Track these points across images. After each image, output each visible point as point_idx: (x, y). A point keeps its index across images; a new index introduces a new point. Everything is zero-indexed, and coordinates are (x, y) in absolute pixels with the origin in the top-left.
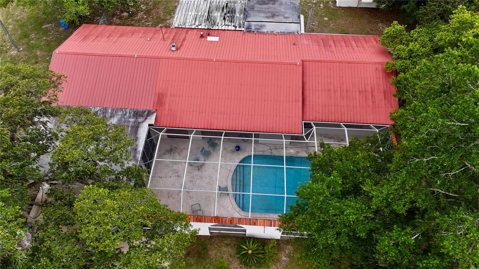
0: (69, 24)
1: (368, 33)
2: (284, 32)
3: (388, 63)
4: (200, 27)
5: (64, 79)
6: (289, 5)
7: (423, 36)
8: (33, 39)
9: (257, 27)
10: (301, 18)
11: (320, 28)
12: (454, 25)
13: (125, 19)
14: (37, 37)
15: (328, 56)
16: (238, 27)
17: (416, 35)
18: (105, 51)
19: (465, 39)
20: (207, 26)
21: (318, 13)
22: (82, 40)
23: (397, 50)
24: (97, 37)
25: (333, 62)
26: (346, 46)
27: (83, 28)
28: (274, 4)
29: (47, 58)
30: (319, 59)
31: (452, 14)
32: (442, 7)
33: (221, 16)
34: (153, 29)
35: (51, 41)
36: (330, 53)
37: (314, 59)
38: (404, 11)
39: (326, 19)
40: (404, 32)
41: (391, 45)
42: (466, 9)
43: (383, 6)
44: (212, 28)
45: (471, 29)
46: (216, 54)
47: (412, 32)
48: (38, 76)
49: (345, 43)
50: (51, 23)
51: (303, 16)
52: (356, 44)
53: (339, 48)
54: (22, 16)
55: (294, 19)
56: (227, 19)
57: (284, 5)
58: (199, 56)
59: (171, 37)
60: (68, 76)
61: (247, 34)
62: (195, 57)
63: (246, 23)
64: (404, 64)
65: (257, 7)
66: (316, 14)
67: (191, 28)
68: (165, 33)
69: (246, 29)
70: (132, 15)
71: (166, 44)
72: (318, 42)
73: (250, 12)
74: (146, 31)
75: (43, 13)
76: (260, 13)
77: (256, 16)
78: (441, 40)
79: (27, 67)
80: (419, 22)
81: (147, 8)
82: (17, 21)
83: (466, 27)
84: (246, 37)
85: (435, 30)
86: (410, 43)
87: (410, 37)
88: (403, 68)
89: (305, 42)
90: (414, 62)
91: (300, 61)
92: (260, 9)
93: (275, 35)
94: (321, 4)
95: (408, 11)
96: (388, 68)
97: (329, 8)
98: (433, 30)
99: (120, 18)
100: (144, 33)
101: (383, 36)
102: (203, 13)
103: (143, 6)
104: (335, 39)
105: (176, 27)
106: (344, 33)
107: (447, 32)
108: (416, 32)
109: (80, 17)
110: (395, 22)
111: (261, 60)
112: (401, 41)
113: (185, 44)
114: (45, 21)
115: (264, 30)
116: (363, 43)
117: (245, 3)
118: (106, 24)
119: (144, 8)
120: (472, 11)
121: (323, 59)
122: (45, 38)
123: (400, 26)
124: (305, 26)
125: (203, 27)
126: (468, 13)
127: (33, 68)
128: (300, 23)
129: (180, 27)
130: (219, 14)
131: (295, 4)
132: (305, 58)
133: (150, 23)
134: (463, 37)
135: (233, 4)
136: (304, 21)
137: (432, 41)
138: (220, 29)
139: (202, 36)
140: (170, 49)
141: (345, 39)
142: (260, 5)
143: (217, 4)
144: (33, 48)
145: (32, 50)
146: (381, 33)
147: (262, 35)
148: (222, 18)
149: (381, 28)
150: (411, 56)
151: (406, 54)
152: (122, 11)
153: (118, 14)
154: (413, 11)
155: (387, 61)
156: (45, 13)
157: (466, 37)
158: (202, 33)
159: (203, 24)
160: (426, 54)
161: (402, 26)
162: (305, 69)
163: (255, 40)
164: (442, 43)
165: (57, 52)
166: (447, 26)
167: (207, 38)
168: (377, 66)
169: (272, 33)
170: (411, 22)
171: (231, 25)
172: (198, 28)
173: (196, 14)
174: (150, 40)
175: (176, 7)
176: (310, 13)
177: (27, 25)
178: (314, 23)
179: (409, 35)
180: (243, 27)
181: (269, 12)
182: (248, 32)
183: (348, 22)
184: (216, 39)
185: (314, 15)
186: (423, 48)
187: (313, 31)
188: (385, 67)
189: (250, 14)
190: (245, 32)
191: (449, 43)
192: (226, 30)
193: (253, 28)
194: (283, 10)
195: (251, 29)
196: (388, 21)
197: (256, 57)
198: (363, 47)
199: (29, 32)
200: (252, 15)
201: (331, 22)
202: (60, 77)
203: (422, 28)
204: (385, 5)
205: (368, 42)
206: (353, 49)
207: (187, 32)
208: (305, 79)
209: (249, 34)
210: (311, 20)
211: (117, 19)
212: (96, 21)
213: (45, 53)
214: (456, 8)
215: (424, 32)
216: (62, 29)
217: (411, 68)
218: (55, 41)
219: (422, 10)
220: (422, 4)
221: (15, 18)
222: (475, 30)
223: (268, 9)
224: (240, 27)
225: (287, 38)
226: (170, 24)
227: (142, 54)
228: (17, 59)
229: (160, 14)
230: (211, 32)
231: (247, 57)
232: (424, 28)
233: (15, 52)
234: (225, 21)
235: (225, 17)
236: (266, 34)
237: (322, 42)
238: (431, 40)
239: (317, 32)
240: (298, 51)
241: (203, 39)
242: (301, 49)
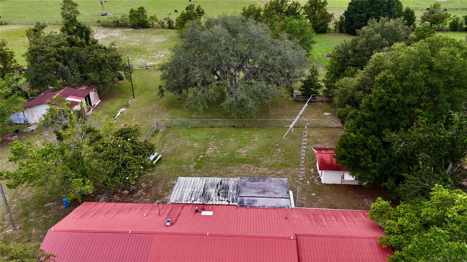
0: (71, 202)
1: (355, 208)
2: (275, 207)
3: (381, 238)
4: (195, 202)
5: (53, 258)
6: (278, 182)
7: (409, 211)
8: (32, 217)
9: (249, 202)
10: (290, 194)
11: (309, 203)
12: (436, 202)
13: (125, 196)
14: (37, 215)
15: (320, 231)
16: (231, 202)
17: (402, 210)
18: (100, 228)
19: (451, 215)
20: (202, 201)
21: (305, 189)
22: (80, 217)
23: (388, 225)
24: (95, 214)
25: (326, 236)
26: (337, 221)
27: (83, 206)
28: (264, 181)
29: (41, 236)
30: (312, 233)
31: (432, 191)
32: (421, 185)
33: (215, 192)
34: (151, 205)
35: (49, 219)
36: (322, 227)
37: (307, 233)
38: (385, 188)
39: (314, 194)
40: (391, 208)
41: (380, 220)
42: (443, 187)
43: (365, 183)
44: (206, 203)
45: (454, 206)
46: (209, 229)
47: (398, 207)
48: (27, 256)
49: (335, 217)
50: (54, 202)
51: (292, 192)
52: (346, 218)
53: (330, 222)
54: (28, 196)
55: (284, 194)
56: (221, 194)
57: (273, 182)
58: (193, 230)
59: (167, 213)
60: (57, 255)
61: (240, 208)
62: (188, 232)
63: (239, 198)
64: (398, 239)
65: (249, 184)
66: (304, 190)
67: (187, 204)
68: (161, 209)
69: (239, 203)
70: (132, 193)
71: (162, 220)
72: (309, 217)
73: (243, 188)
74: (143, 207)
75: (49, 193)
76: (251, 189)
77: (248, 192)
78: (427, 215)
79: (19, 247)
80: (402, 198)
81: (147, 186)
82: (22, 200)
83: (448, 204)
84: (239, 211)
85: (419, 206)
86: (399, 218)
87: (397, 212)
88: (398, 243)
89: (296, 216)
90: (407, 238)
91: (293, 235)
92: (251, 186)
93: (267, 210)
94: (307, 181)
95: (389, 188)
96: (382, 243)
97: (315, 185)
98: (417, 206)
99: (121, 195)
100: (141, 209)
101: (370, 211)
102: (199, 189)
103: (144, 185)
104: (325, 214)
105: (172, 203)
106: (332, 207)
107: (432, 208)
108: (402, 207)
109: (83, 195)
110: (379, 198)
111: (255, 234)
112: (390, 217)
113: (179, 219)
114: (49, 200)
115: (257, 205)
116: (352, 217)
117: (238, 180)
118: (106, 202)
119: (144, 186)
120: (449, 189)
121: (315, 233)
122: (44, 216)
123: (385, 202)
124: (295, 201)
125: (198, 202)
126: (446, 190)
127: (24, 247)
128: (289, 198)
129: (176, 202)
130: (214, 190)
131: (283, 181)
132: (298, 233)
133: (148, 200)
134: (447, 213)
135: (227, 181)
136: (293, 196)
137: (420, 216)
138: (214, 204)
139: (197, 211)
140: (165, 224)
141: (335, 213)
142: (252, 182)
143: (212, 181)
144: (30, 226)
145: (28, 228)
146: (368, 208)
147: (254, 209)
148: (216, 194)
149: (367, 203)
150: (402, 231)
151: (397, 229)
152: (123, 189)
153: (119, 192)
154: (393, 188)
155: (380, 236)
156: (50, 193)
157: (451, 213)
158: (197, 208)
159: (199, 200)
160: (417, 229)
161: (386, 202)
162: (299, 243)
163: (248, 214)
164: (429, 218)
165: (52, 230)
166: (430, 203)
167: (201, 212)
168: (371, 240)
169: (264, 207)
170: (394, 198)
171: (225, 200)
172: (193, 204)
173: (192, 190)
174: (146, 216)
175: (174, 185)
176: (298, 189)
177: (31, 204)
178: (303, 198)
179: (396, 210)
180: (236, 202)
181: (259, 188)
182: (241, 206)
183: (335, 197)
184: (210, 213)
185: (302, 191)
186: (412, 223)
187: (303, 206)
188: (379, 242)
189: (242, 190)
190: (238, 206)
191: (436, 218)
192: (220, 205)
193: (246, 203)
194: (273, 187)
195: (244, 203)
196: (372, 197)
197: (249, 231)
198: (354, 222)
199: (30, 211)
200: (244, 191)
201: (319, 198)
202: (49, 257)
203: (406, 204)
204: (366, 183)
205: (358, 216)
206: (344, 224)
207: (183, 207)
208: (300, 255)
209: (242, 208)
210: (299, 195)
211: (118, 197)
212: (97, 199)
213: (40, 231)
214: (434, 186)
215: (409, 208)
216: (63, 207)
217: (406, 244)
218: (54, 218)
219: (402, 188)
220: (401, 182)
221: (21, 198)
222: (457, 207)
223: (259, 185)
224: (233, 202)
225: (278, 212)
226: (167, 200)
227: (136, 230)
228: (10, 237)
229: (159, 191)
230: (205, 207)
231: (240, 231)
232: (408, 204)
233: (11, 231)
234: (219, 197)
235: (219, 193)
236: (258, 209)
237: (312, 216)
238: (418, 216)
239: (307, 207)
240: (290, 225)
241: (198, 214)
242: (293, 223)
